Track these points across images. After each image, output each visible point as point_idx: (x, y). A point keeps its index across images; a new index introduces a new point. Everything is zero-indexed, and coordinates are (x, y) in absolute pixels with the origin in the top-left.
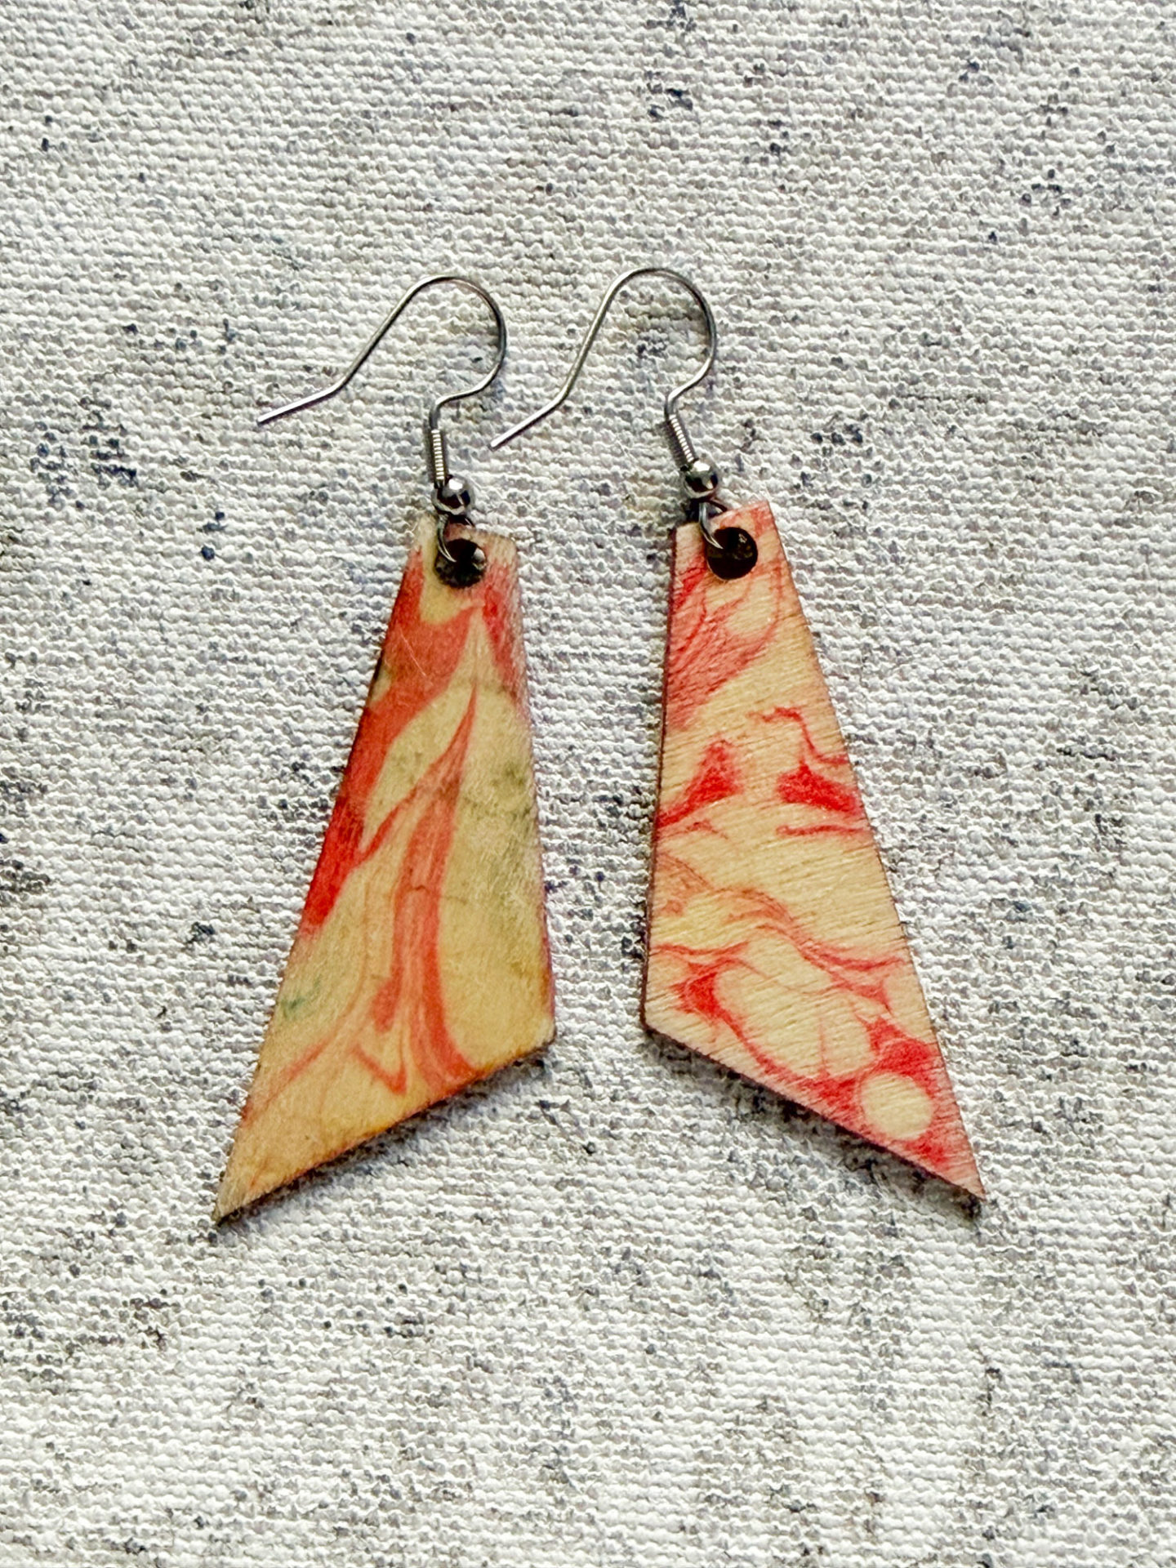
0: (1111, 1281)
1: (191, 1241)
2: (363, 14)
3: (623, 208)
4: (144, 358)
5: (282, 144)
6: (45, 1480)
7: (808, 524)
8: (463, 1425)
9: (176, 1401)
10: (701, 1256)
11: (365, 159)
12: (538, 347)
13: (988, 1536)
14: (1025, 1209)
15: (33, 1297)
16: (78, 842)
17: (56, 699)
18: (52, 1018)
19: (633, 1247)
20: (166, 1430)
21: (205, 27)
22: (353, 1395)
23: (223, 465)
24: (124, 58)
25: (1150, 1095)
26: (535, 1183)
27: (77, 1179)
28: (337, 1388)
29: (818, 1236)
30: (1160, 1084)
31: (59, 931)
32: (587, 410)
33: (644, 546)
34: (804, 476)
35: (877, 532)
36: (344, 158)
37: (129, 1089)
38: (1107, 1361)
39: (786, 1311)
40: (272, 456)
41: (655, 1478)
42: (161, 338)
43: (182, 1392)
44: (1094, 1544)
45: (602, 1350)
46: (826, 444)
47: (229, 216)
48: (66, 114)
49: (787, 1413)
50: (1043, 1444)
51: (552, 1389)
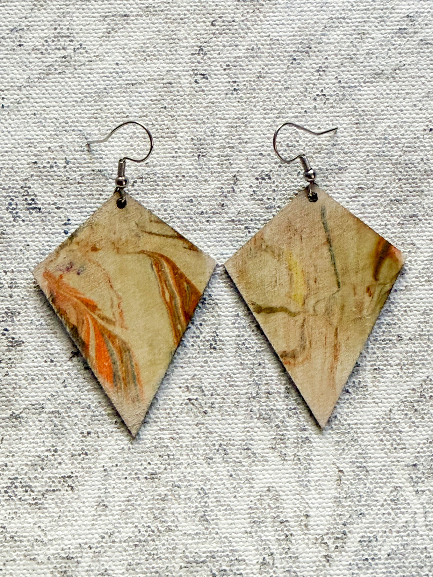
0: (375, 438)
1: (79, 455)
2: (101, 57)
3: (189, 112)
4: (40, 172)
5: (79, 100)
6: (39, 539)
7: (256, 206)
8: (172, 506)
9: (79, 508)
10: (244, 443)
11: (106, 103)
12: (166, 157)
13: (344, 525)
14: (346, 418)
15: (30, 479)
16: (32, 329)
17: (21, 283)
18: (28, 387)
19: (222, 443)
20: (77, 518)
21: (51, 65)
22: (136, 500)
23: (69, 203)
24: (26, 77)
25: (382, 377)
26: (189, 425)
27: (40, 438)
28: (131, 498)
29: (281, 433)
30: (384, 373)
31: (28, 358)
32: (183, 176)
33: (205, 218)
34: (254, 191)
35: (279, 207)
36: (99, 103)
37: (55, 407)
38: (377, 464)
39: (273, 458)
40: (84, 199)
41: (236, 517)
42: (45, 165)
43: (81, 505)
44: (378, 523)
45: (215, 477)
46: (260, 180)
47: (64, 124)
48: (9, 96)
49: (276, 491)
50: (359, 493)
51: (201, 492)
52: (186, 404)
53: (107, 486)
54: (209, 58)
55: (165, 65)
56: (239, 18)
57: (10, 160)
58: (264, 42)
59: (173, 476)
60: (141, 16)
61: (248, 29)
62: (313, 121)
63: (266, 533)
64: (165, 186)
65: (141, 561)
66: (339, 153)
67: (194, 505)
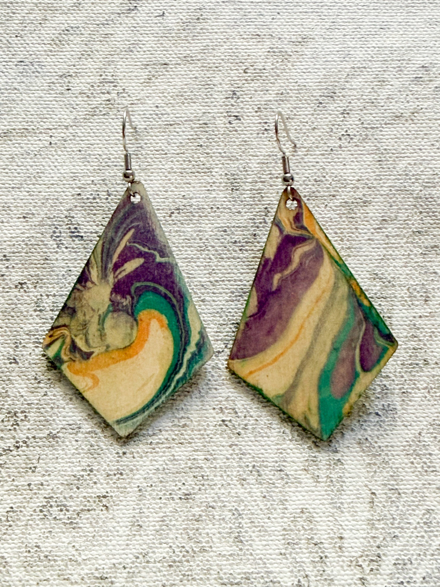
52: (220, 425)
53: (142, 506)
54: (242, 102)
55: (201, 108)
56: (269, 66)
57: (55, 191)
58: (292, 88)
59: (207, 496)
60: (179, 64)
61: (278, 76)
62: (339, 158)
63: (301, 555)
64: (200, 216)
65: (176, 582)
66: (363, 188)
67: (228, 526)
